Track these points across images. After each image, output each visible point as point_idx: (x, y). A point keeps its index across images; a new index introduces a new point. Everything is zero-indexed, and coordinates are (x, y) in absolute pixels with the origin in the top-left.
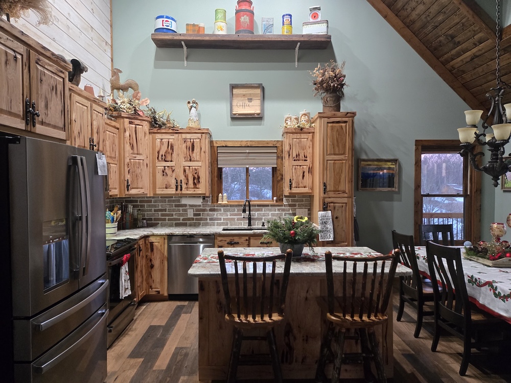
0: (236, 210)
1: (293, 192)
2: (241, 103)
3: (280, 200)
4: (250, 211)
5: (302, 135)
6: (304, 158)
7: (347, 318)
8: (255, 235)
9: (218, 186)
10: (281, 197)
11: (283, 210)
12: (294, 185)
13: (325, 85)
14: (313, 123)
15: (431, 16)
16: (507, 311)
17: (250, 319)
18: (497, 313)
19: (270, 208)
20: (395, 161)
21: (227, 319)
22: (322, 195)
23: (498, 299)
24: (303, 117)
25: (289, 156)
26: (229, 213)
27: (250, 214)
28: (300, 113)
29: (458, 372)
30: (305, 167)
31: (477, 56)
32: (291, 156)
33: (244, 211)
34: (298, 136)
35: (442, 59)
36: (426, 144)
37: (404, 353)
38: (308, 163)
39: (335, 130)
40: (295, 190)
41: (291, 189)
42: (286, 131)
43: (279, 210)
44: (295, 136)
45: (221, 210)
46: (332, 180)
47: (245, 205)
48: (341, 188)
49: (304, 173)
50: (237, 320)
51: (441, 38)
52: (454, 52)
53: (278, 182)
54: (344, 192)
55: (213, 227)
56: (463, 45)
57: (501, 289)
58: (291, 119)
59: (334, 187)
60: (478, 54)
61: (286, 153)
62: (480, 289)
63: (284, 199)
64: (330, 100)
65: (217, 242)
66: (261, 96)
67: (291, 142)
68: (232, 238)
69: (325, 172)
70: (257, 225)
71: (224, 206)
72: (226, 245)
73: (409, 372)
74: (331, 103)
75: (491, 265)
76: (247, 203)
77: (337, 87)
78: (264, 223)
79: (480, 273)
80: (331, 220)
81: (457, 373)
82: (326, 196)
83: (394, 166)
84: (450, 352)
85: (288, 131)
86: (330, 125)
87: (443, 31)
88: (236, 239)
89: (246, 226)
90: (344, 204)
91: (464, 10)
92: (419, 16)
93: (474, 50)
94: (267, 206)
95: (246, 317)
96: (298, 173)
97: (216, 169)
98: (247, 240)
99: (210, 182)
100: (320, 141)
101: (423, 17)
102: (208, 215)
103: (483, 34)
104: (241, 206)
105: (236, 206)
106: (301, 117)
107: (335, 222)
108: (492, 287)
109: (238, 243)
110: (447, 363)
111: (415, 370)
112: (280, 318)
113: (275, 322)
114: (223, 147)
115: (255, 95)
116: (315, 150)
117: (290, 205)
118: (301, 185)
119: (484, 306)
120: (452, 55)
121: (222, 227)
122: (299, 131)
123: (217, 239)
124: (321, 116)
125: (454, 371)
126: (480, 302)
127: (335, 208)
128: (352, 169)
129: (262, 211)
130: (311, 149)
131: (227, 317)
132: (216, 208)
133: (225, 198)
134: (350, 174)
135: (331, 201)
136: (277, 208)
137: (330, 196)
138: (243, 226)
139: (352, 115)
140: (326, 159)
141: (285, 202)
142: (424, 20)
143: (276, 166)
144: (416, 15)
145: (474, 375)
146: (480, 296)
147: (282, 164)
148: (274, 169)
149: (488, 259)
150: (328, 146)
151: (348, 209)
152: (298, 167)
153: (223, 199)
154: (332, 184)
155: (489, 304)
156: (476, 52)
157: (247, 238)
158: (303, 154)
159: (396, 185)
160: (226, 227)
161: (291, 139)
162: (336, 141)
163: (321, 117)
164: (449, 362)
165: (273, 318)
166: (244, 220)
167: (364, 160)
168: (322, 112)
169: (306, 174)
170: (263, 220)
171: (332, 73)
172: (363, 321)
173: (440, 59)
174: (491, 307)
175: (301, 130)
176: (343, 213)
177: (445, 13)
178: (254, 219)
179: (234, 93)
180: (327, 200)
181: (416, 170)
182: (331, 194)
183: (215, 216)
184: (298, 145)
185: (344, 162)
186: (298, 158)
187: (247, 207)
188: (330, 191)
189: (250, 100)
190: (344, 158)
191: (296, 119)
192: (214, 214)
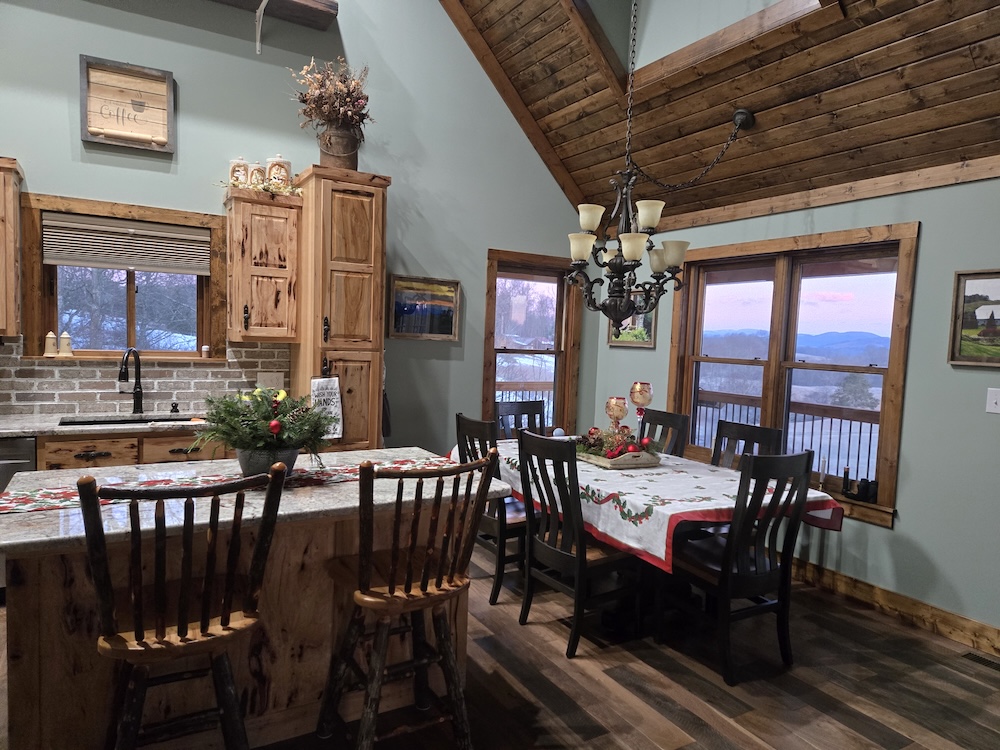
0: (99, 374)
1: (253, 334)
2: (113, 109)
3: (218, 351)
4: (138, 376)
5: (274, 209)
6: (278, 262)
7: (396, 594)
8: (154, 435)
9: (43, 313)
10: (221, 346)
11: (226, 375)
12: (254, 320)
13: (326, 108)
14: (298, 186)
15: (523, 20)
16: (639, 540)
17: (173, 637)
18: (626, 545)
19: (192, 369)
20: (455, 284)
21: (104, 649)
22: (320, 343)
23: (627, 521)
24: (274, 170)
25: (243, 252)
26: (76, 382)
27: (138, 383)
28: (268, 160)
29: (565, 652)
30: (281, 281)
31: (588, 114)
32: (247, 254)
33: (124, 377)
34: (266, 210)
35: (534, 107)
36: (505, 258)
37: (476, 637)
38: (288, 272)
39: (350, 208)
40: (256, 331)
41: (246, 328)
42: (236, 195)
43: (215, 375)
44: (258, 209)
45: (52, 374)
46: (343, 314)
47: (125, 363)
48: (360, 330)
49: (278, 293)
50: (134, 645)
51: (536, 68)
52: (552, 98)
53: (215, 310)
54: (366, 339)
55: (29, 416)
56: (569, 88)
57: (632, 505)
58: (246, 170)
59: (346, 328)
60: (588, 110)
61: (235, 245)
62: (600, 508)
63: (228, 350)
64: (337, 143)
65: (45, 455)
66: (168, 102)
67: (247, 222)
68: (89, 443)
69: (328, 295)
70: (157, 409)
71: (63, 363)
72: (73, 460)
73: (490, 671)
74: (338, 150)
75: (609, 466)
76: (131, 358)
77: (352, 117)
78: (177, 405)
79: (596, 480)
80: (338, 396)
81: (562, 656)
82: (328, 345)
83: (452, 295)
84: (547, 620)
85: (241, 196)
86: (337, 195)
87: (540, 55)
88: (102, 446)
89: (129, 414)
90: (366, 364)
91: (576, 24)
92: (502, 14)
93: (585, 102)
94: (186, 365)
95: (161, 634)
96: (265, 293)
97: (37, 268)
98: (133, 446)
99: (19, 302)
100: (316, 227)
101: (508, 18)
102: (12, 386)
103: (600, 77)
104: (114, 364)
105: (99, 364)
106: (271, 169)
107: (345, 400)
108: (619, 502)
109: (108, 455)
110: (545, 641)
111: (498, 665)
112: (250, 621)
113: (238, 633)
114: (59, 212)
115: (154, 96)
116: (303, 248)
117: (242, 365)
118: (271, 320)
119: (605, 535)
120: (549, 104)
121: (58, 417)
122: (267, 199)
123: (44, 447)
124: (319, 173)
125: (558, 654)
126: (600, 530)
127: (346, 371)
128: (382, 292)
129: (171, 376)
130: (295, 242)
131: (102, 642)
132: (37, 368)
133: (64, 343)
134: (378, 303)
135: (338, 357)
136: (209, 370)
137: (338, 346)
138: (118, 413)
139: (384, 182)
140: (330, 268)
141: (230, 356)
142: (510, 26)
143: (209, 274)
144: (497, 11)
145: (586, 652)
146: (599, 519)
147: (224, 270)
148: (203, 282)
149: (604, 456)
150: (334, 241)
151: (374, 372)
152: (265, 280)
153: (61, 345)
154: (342, 320)
155: (613, 531)
156: (588, 105)
157: (135, 441)
158: (277, 251)
159: (455, 329)
160: (69, 416)
161: (247, 215)
162: (350, 231)
163: (319, 176)
164: (547, 638)
165: (232, 625)
166: (121, 399)
167: (401, 278)
168: (319, 164)
169: (284, 297)
170: (174, 399)
171: (341, 86)
172: (428, 594)
173: (530, 107)
174: (616, 536)
175: (271, 198)
176: (364, 380)
177: (545, 21)
178: (149, 396)
179: (92, 80)
180: (331, 355)
181: (488, 305)
182: (340, 343)
183: (35, 390)
184: (263, 230)
185: (367, 277)
186: (264, 260)
187: (131, 368)
188: (336, 336)
189: (139, 106)
190: (366, 269)
191: (259, 170)
192: (32, 385)
